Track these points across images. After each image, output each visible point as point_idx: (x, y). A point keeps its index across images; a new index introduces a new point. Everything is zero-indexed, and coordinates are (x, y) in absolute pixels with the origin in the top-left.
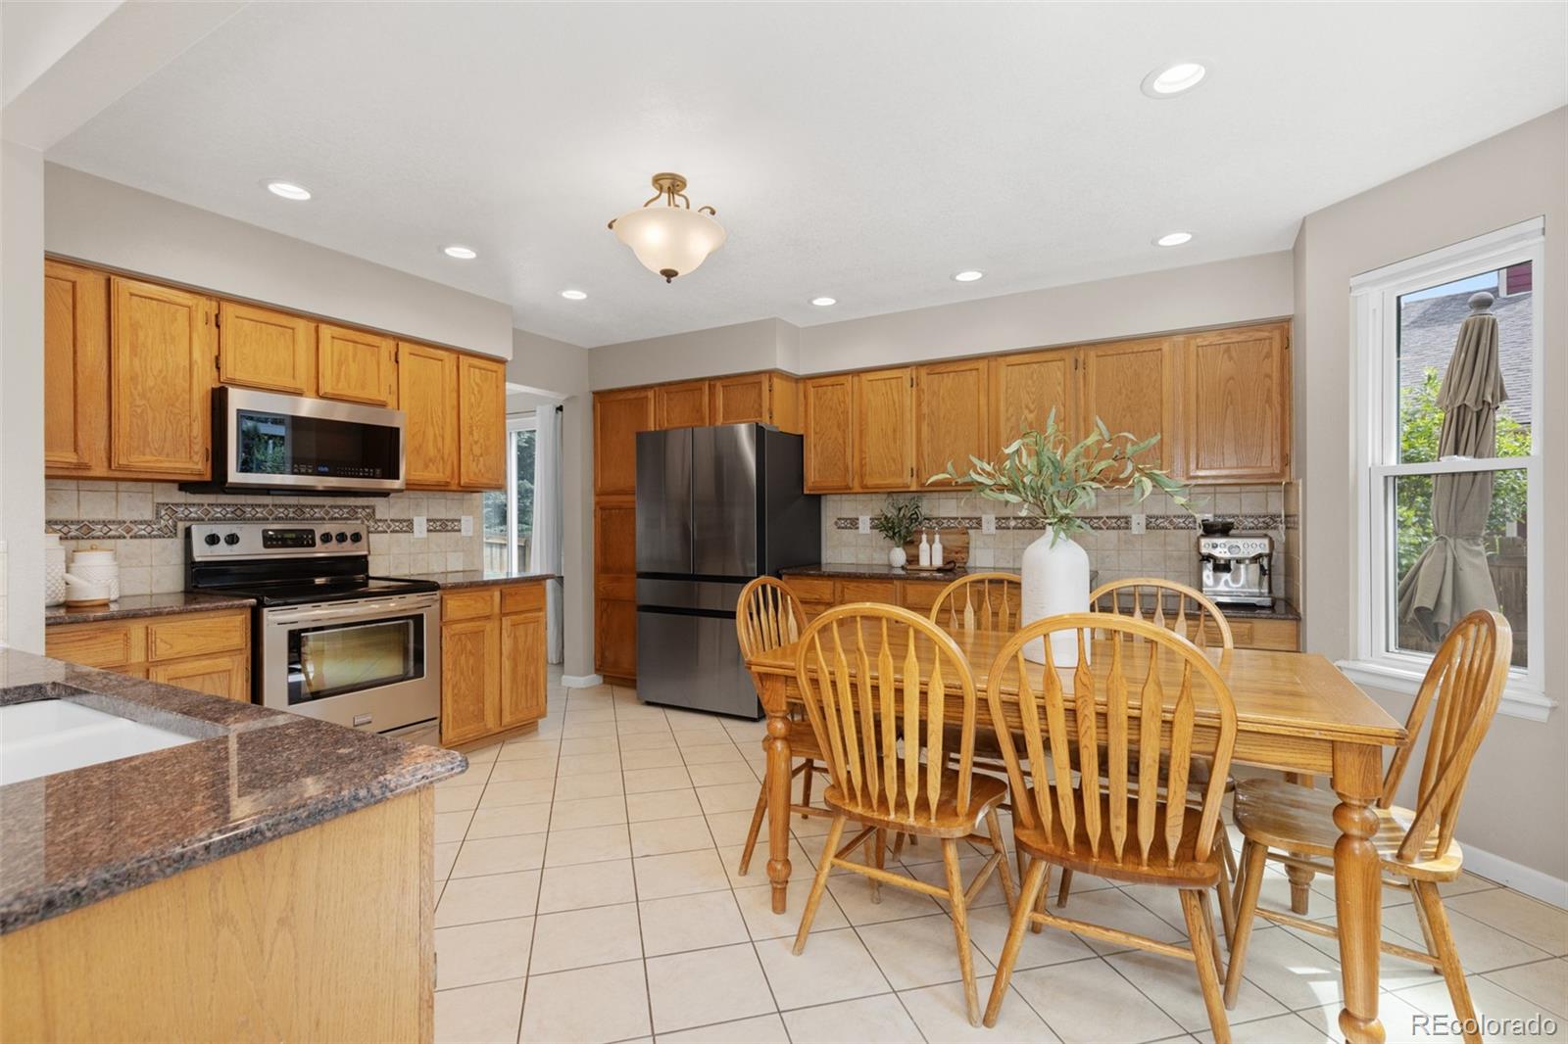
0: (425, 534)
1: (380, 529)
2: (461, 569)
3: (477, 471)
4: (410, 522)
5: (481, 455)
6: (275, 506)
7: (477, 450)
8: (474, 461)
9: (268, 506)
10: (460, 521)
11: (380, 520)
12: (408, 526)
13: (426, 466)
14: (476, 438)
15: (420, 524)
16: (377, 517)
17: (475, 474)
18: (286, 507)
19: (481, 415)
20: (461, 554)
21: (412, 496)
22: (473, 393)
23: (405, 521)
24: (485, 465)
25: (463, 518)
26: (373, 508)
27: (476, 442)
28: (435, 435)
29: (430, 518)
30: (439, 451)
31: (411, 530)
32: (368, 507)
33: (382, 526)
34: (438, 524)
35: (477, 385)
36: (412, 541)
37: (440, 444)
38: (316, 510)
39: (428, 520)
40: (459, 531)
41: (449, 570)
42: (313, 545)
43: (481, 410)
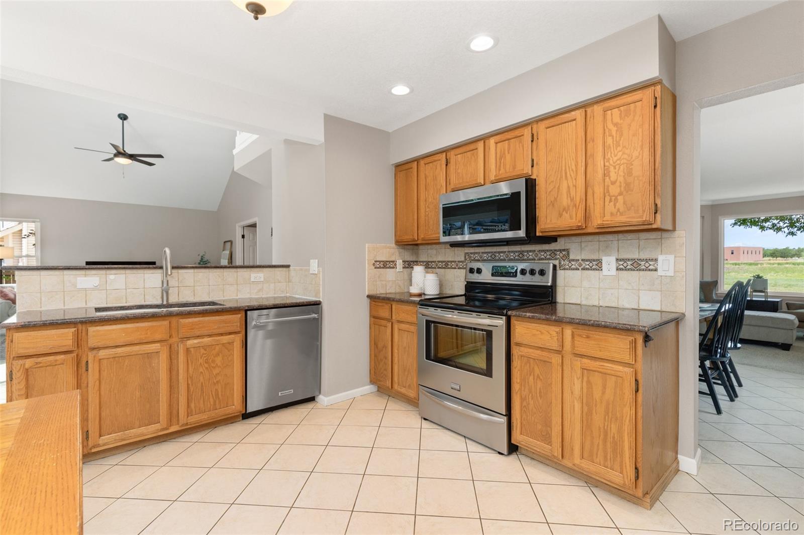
0: (613, 272)
1: (573, 267)
2: (659, 309)
3: (615, 211)
4: (599, 262)
5: (621, 194)
6: (509, 252)
7: (614, 190)
8: (611, 201)
9: (505, 252)
10: (656, 260)
11: (573, 260)
12: (597, 265)
13: (561, 215)
14: (613, 179)
15: (609, 263)
16: (571, 257)
17: (612, 214)
18: (514, 252)
19: (620, 153)
20: (658, 294)
21: (600, 240)
22: (610, 135)
23: (594, 260)
24: (624, 203)
25: (661, 258)
26: (568, 251)
27: (613, 183)
28: (569, 187)
29: (621, 257)
30: (572, 200)
31: (600, 268)
32: (564, 250)
33: (574, 265)
34: (629, 263)
35: (616, 125)
36: (601, 277)
37: (573, 193)
38: (530, 254)
39: (617, 260)
40: (656, 270)
41: (642, 307)
42: (516, 276)
43: (619, 149)
